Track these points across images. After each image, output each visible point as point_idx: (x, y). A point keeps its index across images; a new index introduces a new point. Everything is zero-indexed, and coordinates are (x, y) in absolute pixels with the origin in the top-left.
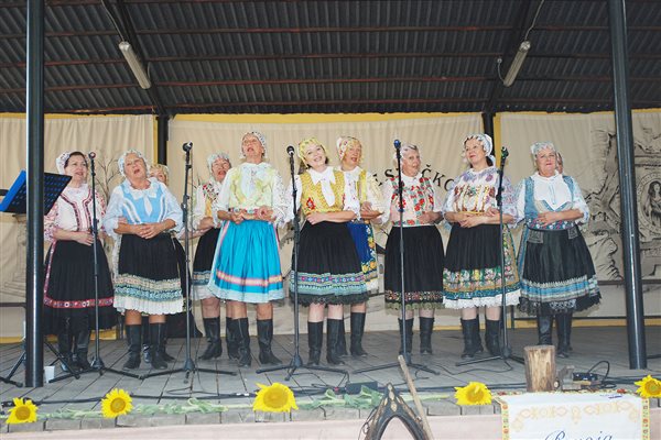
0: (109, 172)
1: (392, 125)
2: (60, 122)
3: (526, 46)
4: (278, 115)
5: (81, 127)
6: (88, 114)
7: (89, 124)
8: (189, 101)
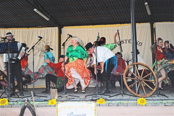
0: (46, 43)
1: (123, 27)
2: (33, 30)
3: (146, 3)
4: (91, 26)
5: (38, 31)
6: (41, 27)
7: (40, 30)
8: (67, 23)
